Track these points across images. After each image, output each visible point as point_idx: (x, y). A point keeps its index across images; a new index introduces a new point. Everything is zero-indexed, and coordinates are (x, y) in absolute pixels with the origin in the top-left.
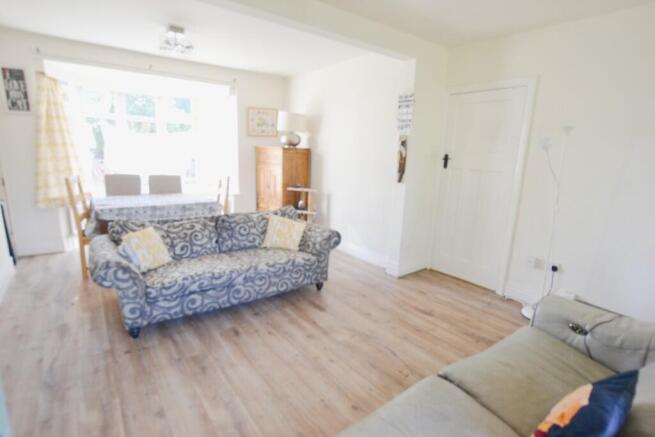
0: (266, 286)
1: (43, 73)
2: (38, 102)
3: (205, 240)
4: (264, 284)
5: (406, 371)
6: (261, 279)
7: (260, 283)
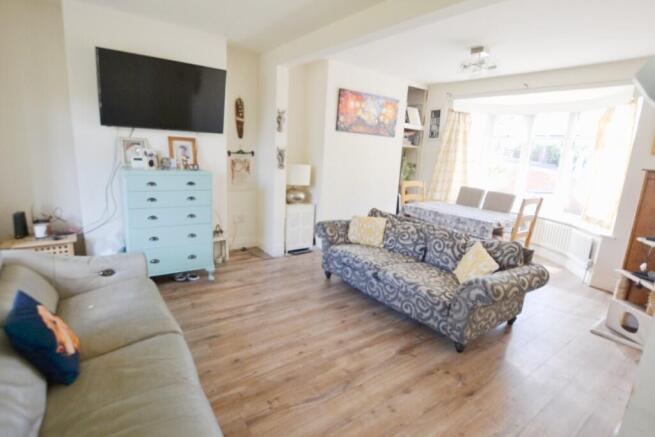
0: (392, 296)
1: (453, 111)
2: (444, 131)
3: (410, 242)
4: (392, 293)
5: (276, 404)
6: (391, 287)
7: (391, 291)
